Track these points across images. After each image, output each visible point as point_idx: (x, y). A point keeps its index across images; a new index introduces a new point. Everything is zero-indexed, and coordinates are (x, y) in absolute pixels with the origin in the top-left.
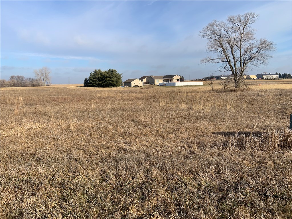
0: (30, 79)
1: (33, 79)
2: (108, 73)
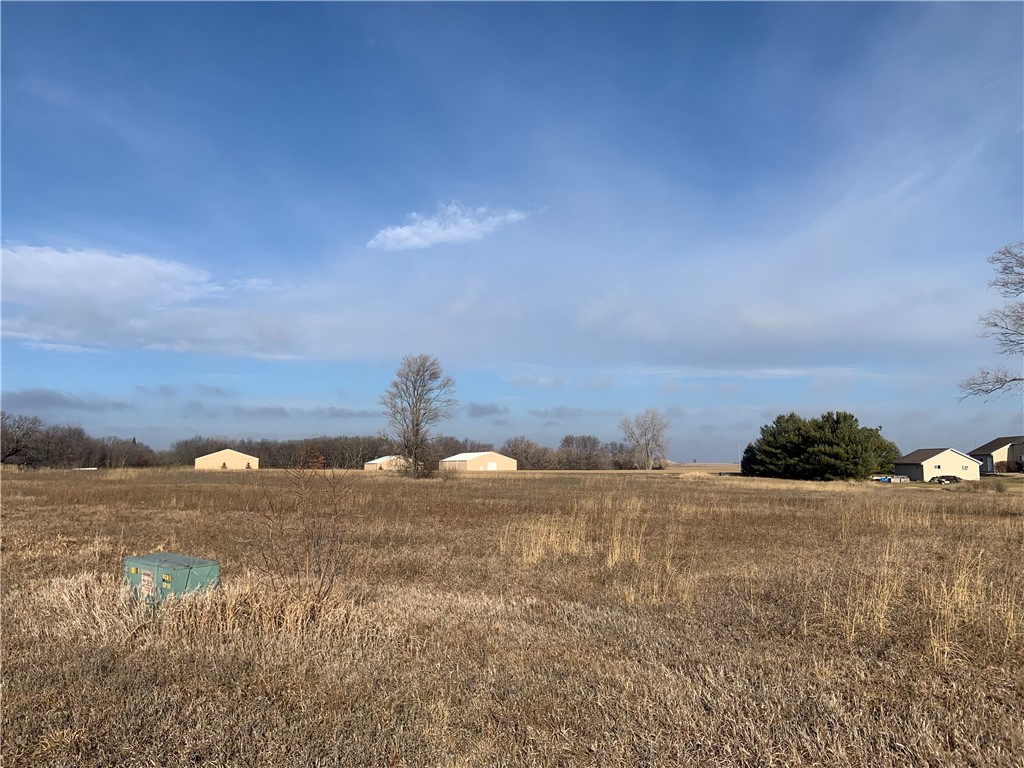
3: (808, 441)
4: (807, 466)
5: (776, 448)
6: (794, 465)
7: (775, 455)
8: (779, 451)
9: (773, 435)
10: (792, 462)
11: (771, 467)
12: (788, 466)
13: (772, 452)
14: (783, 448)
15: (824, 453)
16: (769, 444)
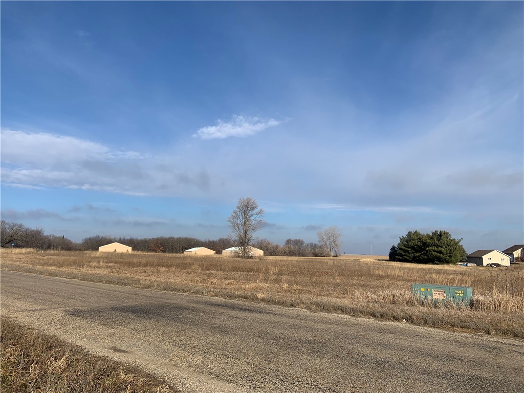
0: (311, 244)
1: (315, 245)
2: (431, 238)
3: (425, 244)
4: (425, 257)
5: (408, 248)
6: (419, 257)
7: (408, 251)
8: (410, 249)
9: (407, 241)
10: (417, 255)
11: (406, 257)
12: (415, 257)
13: (406, 250)
14: (413, 248)
15: (434, 251)
16: (405, 245)
